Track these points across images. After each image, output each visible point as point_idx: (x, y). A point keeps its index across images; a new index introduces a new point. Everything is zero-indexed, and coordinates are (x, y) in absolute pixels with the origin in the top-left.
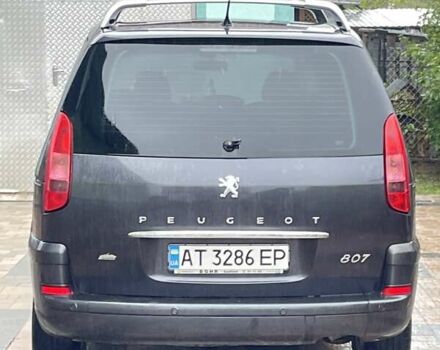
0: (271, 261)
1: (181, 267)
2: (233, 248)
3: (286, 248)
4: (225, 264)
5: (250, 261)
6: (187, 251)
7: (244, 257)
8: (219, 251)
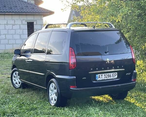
0: (114, 76)
1: (98, 79)
2: (108, 74)
3: (117, 73)
4: (106, 77)
5: (111, 76)
6: (99, 75)
7: (110, 76)
8: (105, 75)
